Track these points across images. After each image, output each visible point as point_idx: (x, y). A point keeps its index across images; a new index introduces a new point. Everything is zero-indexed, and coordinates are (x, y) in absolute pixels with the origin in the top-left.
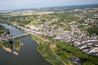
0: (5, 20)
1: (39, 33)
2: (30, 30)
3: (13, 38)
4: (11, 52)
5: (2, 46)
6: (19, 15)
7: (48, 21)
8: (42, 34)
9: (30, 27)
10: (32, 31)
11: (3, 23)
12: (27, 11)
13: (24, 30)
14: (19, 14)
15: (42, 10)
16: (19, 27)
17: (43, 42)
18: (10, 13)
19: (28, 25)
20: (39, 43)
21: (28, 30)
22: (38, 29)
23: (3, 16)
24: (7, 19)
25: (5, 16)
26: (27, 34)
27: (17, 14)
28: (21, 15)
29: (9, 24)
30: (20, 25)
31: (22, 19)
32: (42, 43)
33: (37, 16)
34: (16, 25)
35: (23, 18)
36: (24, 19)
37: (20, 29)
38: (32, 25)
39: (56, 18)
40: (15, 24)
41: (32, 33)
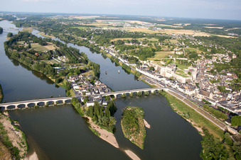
0: (84, 37)
1: (190, 93)
2: (160, 79)
3: (115, 95)
4: (116, 146)
5: (85, 116)
6: (117, 29)
7: (203, 57)
8: (203, 100)
9: (156, 68)
10: (167, 82)
11: (79, 45)
12: (133, 22)
13: (141, 74)
14: (117, 27)
15: (170, 23)
16: (123, 64)
17: (215, 128)
18: (92, 21)
19: (151, 62)
20: (200, 130)
21: (152, 76)
22: (183, 80)
23: (79, 28)
24: (89, 35)
25: (83, 28)
26: (153, 91)
27: (112, 26)
28: (122, 30)
29: (94, 48)
30: (126, 58)
31: (129, 42)
32: (211, 132)
33: (167, 38)
34: (114, 55)
35: (130, 39)
36: (133, 42)
37: (128, 70)
38: (162, 63)
39: (225, 53)
40: (112, 52)
41: (166, 90)
